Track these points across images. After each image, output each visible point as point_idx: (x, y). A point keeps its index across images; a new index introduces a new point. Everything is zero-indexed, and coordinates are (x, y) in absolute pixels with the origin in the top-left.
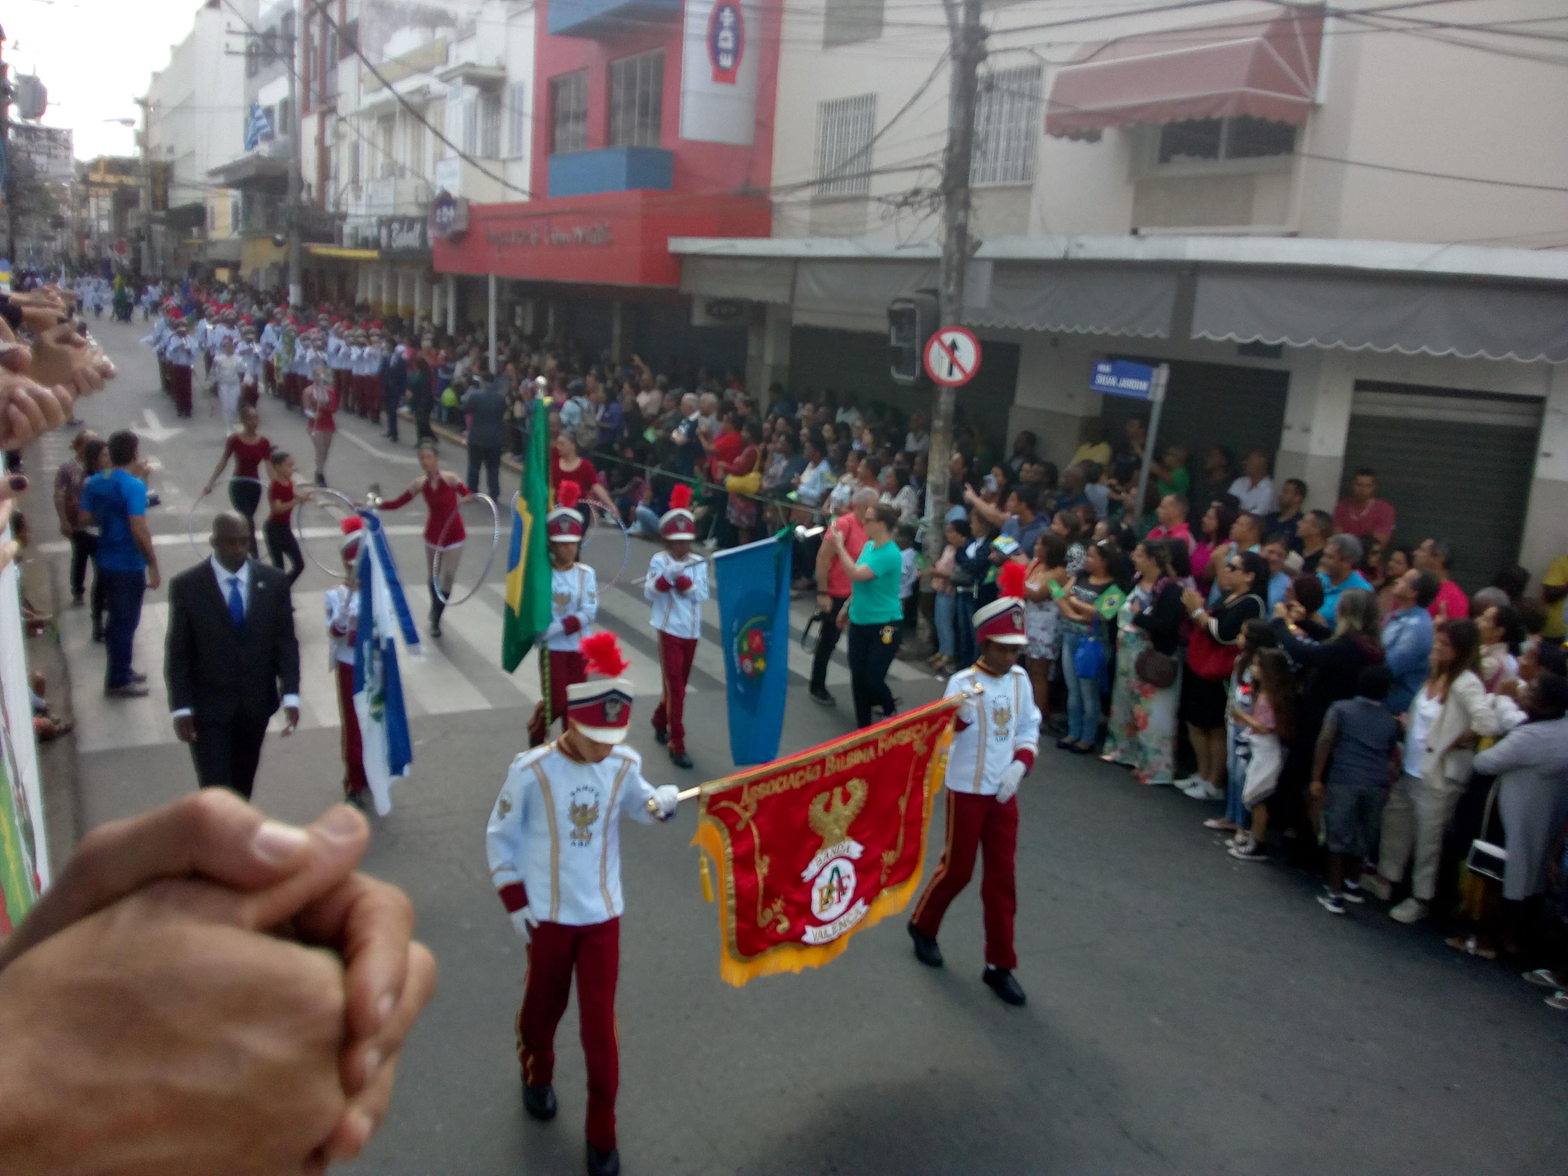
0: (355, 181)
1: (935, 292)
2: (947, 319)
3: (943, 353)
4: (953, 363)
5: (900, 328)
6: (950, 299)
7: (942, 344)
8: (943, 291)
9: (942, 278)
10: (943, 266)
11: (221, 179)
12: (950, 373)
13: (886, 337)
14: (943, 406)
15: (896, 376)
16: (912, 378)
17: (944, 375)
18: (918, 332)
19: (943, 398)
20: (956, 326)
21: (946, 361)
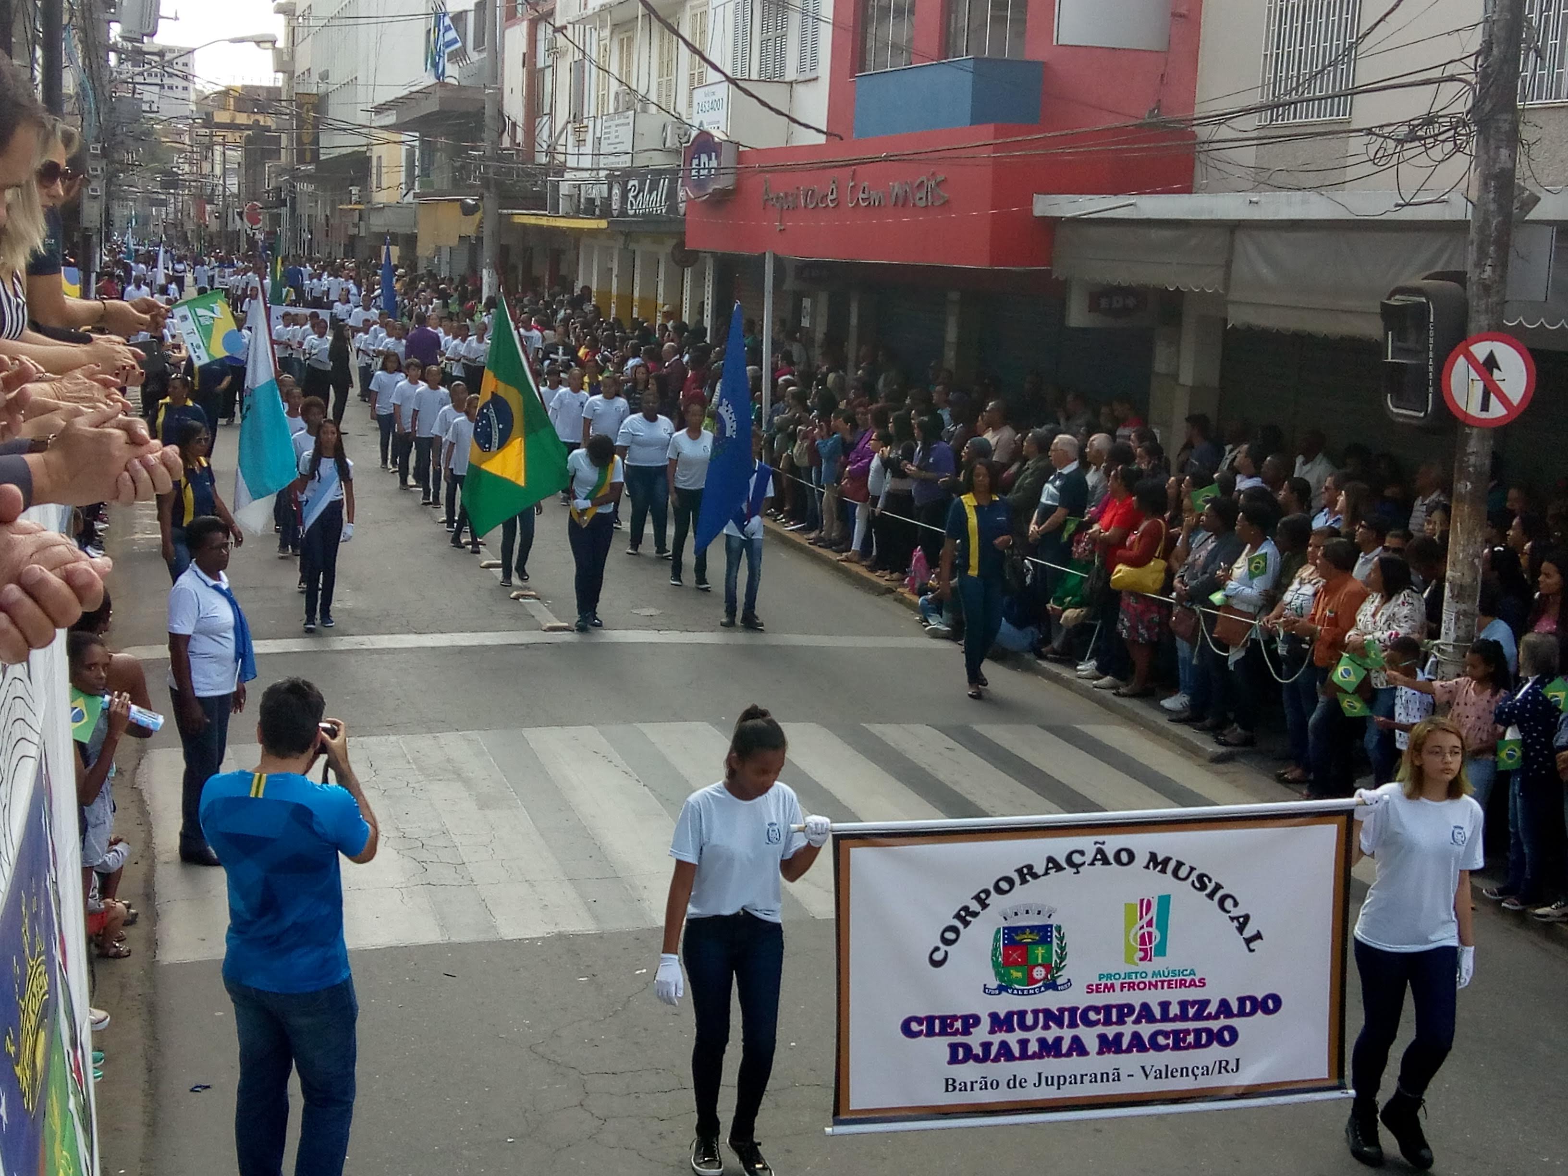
0: (576, 117)
1: (1459, 277)
2: (1480, 321)
3: (1474, 375)
4: (1490, 389)
5: (1400, 337)
6: (1486, 288)
7: (1471, 359)
8: (1473, 275)
9: (1472, 254)
10: (1473, 234)
11: (390, 118)
12: (1485, 407)
13: (1378, 348)
14: (1472, 459)
15: (1395, 410)
16: (1422, 414)
17: (1474, 409)
18: (1431, 341)
19: (1473, 446)
20: (1498, 333)
21: (1478, 388)
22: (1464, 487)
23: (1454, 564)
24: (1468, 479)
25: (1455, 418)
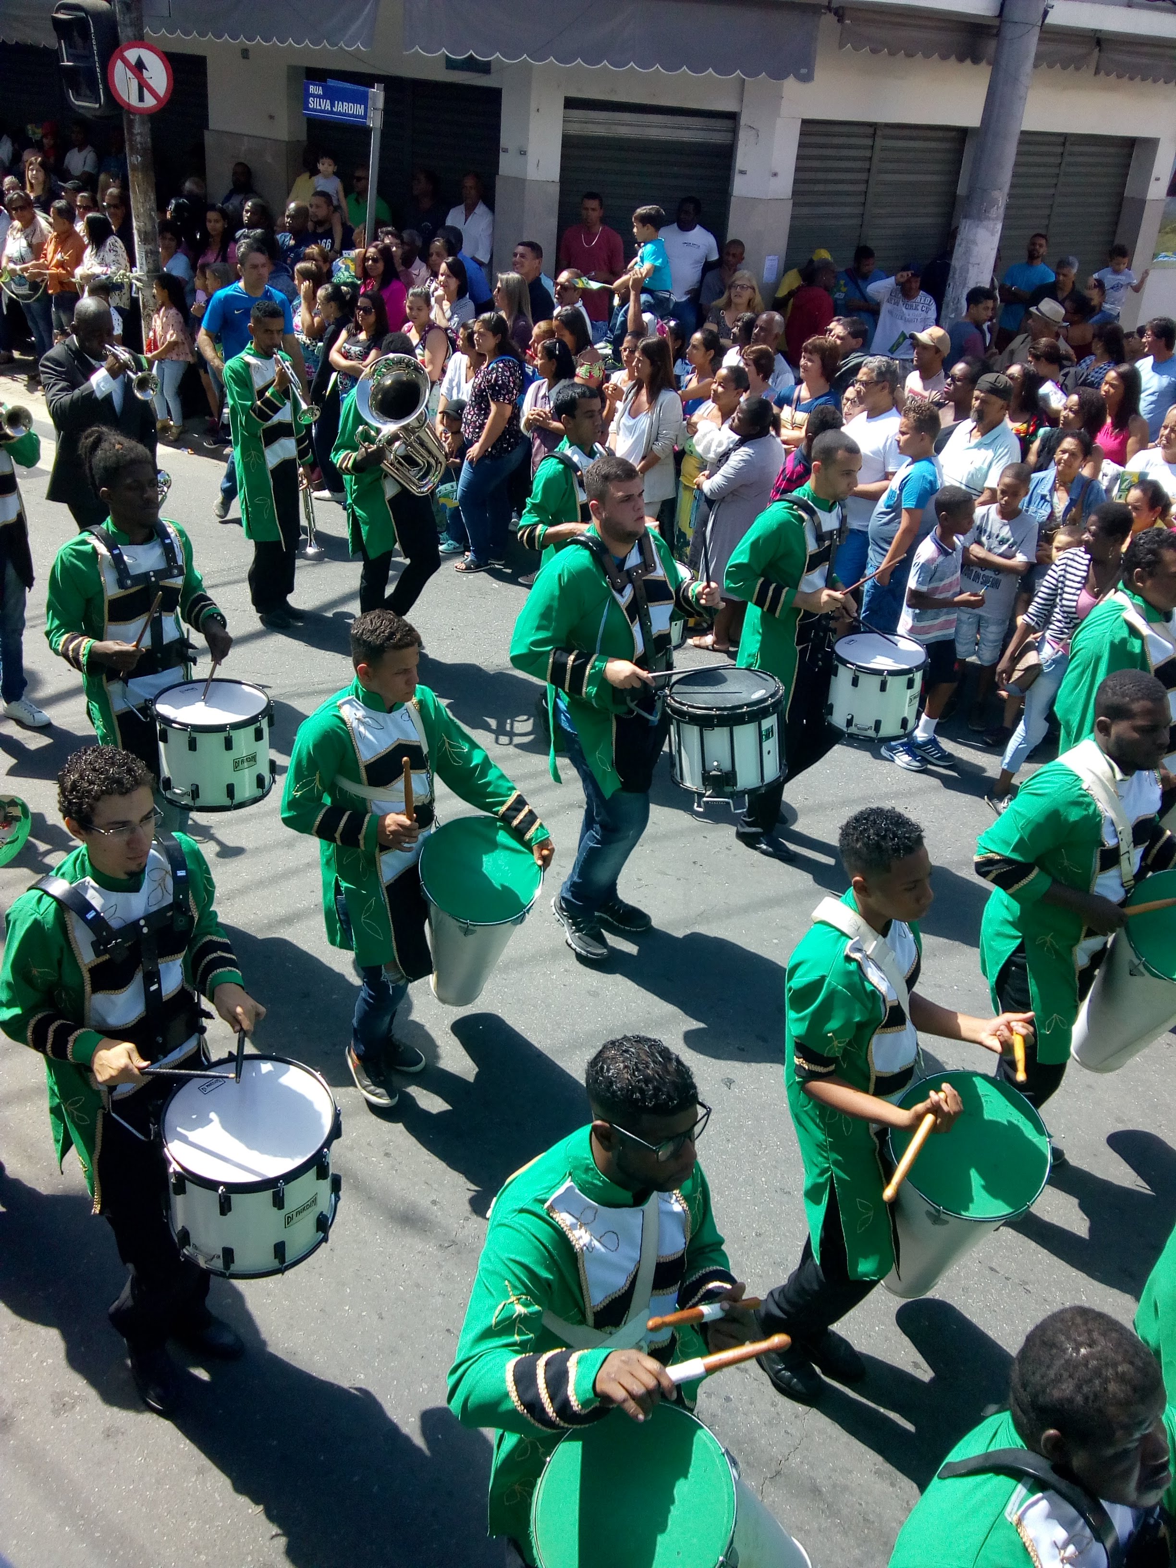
2: (125, 33)
3: (130, 74)
4: (143, 85)
5: (70, 45)
6: (128, 6)
7: (125, 62)
12: (141, 99)
13: (55, 55)
14: (138, 138)
15: (76, 103)
16: (97, 106)
17: (134, 101)
18: (95, 48)
19: (137, 129)
20: (139, 41)
21: (134, 84)
22: (134, 160)
23: (138, 217)
24: (137, 153)
25: (122, 108)
